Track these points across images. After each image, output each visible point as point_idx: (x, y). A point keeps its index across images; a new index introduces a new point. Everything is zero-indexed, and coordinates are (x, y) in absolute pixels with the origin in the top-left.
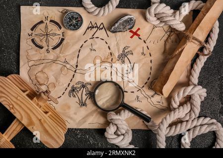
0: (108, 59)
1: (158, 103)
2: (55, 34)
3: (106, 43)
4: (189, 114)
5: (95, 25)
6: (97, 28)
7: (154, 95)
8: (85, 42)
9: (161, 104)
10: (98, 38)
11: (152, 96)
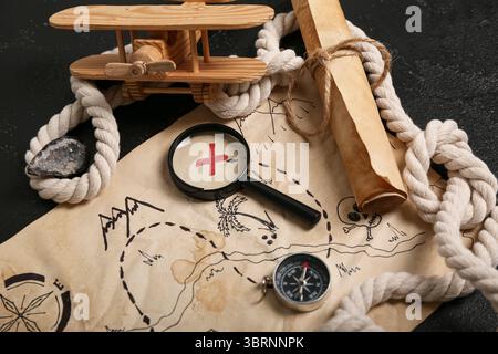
0: (201, 249)
1: (395, 243)
2: (40, 299)
3: (171, 224)
4: (476, 196)
5: (117, 212)
6: (124, 216)
7: (369, 233)
8: (122, 260)
9: (401, 238)
10: (142, 230)
11: (369, 239)
